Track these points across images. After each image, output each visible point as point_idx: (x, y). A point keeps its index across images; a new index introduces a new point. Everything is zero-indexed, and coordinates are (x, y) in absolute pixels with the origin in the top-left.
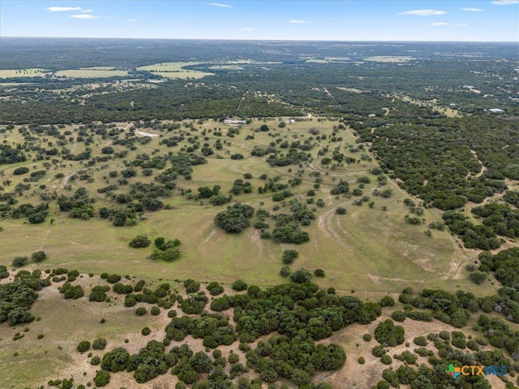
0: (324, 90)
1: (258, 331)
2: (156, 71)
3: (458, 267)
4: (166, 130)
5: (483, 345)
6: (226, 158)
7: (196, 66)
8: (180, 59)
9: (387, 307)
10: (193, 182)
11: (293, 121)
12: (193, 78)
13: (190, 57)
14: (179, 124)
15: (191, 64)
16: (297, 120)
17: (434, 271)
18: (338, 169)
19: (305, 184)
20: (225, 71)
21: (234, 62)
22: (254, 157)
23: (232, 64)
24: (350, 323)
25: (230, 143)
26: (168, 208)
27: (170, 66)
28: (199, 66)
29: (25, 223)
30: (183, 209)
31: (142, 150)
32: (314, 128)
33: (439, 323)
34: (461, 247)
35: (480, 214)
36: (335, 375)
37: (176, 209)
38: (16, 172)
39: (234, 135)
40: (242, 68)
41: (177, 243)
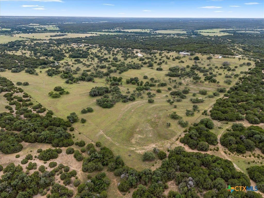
4: (149, 54)
6: (155, 69)
7: (230, 30)
11: (221, 57)
14: (157, 52)
21: (259, 30)
23: (256, 30)
25: (167, 63)
26: (93, 82)
28: (232, 30)
31: (128, 61)
34: (177, 140)
38: (75, 61)
39: (176, 60)
40: (259, 33)
41: (68, 93)
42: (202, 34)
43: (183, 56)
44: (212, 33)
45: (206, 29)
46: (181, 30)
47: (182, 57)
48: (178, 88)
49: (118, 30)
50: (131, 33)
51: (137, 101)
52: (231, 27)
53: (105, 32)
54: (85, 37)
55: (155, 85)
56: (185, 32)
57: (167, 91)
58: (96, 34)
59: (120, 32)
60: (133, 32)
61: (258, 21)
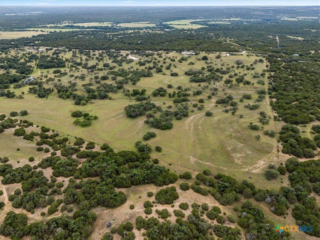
0: (276, 37)
1: (87, 174)
2: (173, 24)
3: (264, 164)
4: (145, 56)
5: (230, 221)
6: (168, 75)
7: (200, 22)
8: (192, 18)
9: (184, 179)
10: (136, 86)
11: (228, 55)
12: (192, 29)
13: (199, 16)
14: (154, 53)
15: (198, 20)
16: (232, 55)
17: (241, 163)
18: (234, 88)
19: (204, 95)
20: (217, 25)
21: (227, 20)
22: (186, 75)
23: (225, 21)
24: (148, 183)
25: (176, 66)
26: (110, 99)
27: (184, 22)
28: (202, 21)
29: (36, 97)
30: (119, 100)
31: (125, 66)
32: (239, 61)
33: (211, 198)
34: (278, 152)
35: (316, 131)
36: (108, 211)
37: (115, 100)
38: (55, 72)
39: (183, 61)
40: (229, 23)
41: (96, 118)
42: (175, 26)
43: (189, 56)
44: (184, 25)
45: (174, 20)
46: (148, 22)
47: (188, 58)
48: (216, 94)
49: (67, 24)
50: (88, 28)
51: (191, 116)
52: (197, 17)
53: (51, 27)
54: (31, 36)
55: (190, 94)
56: (154, 25)
57: (208, 100)
58: (41, 31)
59: (72, 27)
60: (91, 27)
61: (219, 10)
